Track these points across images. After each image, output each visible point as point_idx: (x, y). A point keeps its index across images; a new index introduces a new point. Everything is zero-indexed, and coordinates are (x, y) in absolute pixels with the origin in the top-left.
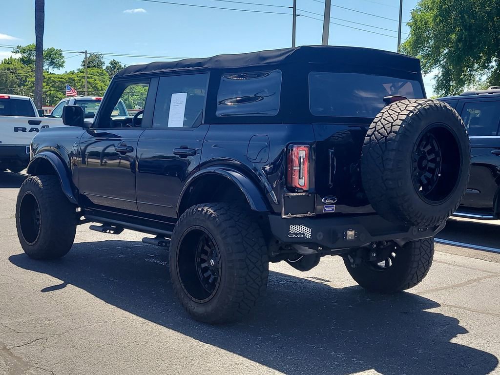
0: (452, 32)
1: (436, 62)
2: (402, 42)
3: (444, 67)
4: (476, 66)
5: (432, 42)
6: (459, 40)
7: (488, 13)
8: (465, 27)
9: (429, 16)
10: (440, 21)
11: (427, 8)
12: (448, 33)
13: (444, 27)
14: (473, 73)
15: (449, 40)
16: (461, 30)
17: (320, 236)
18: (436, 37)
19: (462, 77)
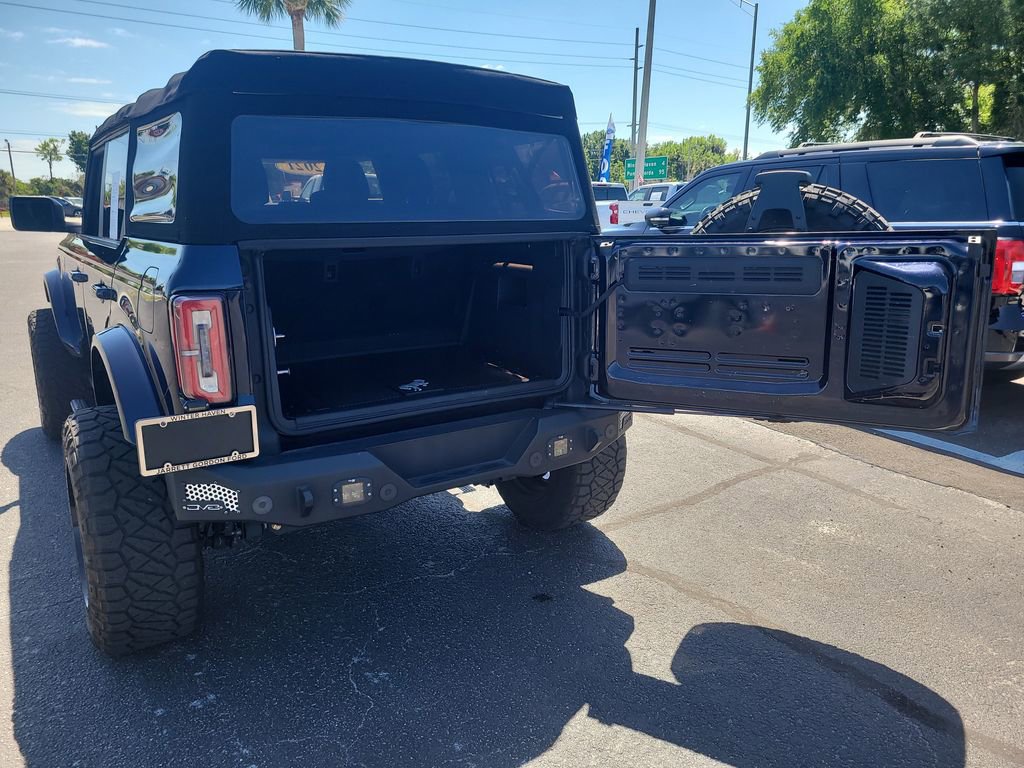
0: (811, 75)
1: (792, 114)
2: (754, 89)
3: (800, 121)
4: (842, 118)
5: (786, 91)
6: (820, 86)
7: (858, 51)
8: (826, 68)
9: (784, 57)
10: (797, 63)
11: (783, 49)
12: (806, 78)
13: (801, 71)
14: (838, 128)
15: (807, 87)
16: (822, 72)
17: (263, 505)
18: (792, 84)
19: (823, 133)
